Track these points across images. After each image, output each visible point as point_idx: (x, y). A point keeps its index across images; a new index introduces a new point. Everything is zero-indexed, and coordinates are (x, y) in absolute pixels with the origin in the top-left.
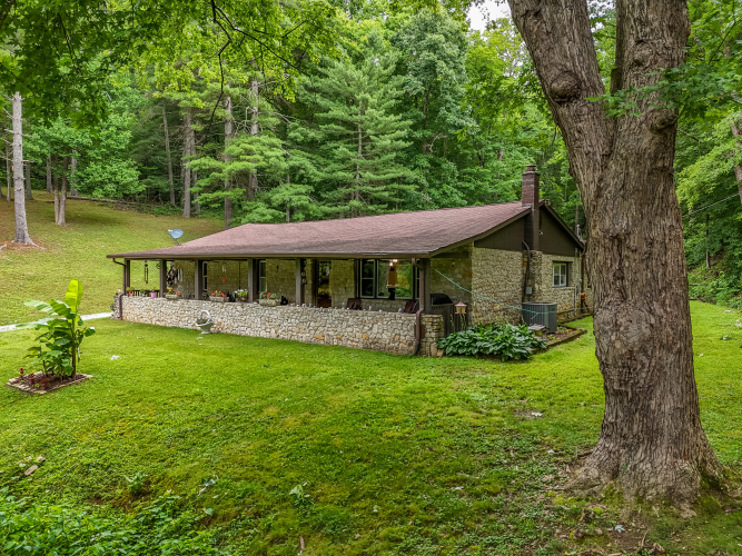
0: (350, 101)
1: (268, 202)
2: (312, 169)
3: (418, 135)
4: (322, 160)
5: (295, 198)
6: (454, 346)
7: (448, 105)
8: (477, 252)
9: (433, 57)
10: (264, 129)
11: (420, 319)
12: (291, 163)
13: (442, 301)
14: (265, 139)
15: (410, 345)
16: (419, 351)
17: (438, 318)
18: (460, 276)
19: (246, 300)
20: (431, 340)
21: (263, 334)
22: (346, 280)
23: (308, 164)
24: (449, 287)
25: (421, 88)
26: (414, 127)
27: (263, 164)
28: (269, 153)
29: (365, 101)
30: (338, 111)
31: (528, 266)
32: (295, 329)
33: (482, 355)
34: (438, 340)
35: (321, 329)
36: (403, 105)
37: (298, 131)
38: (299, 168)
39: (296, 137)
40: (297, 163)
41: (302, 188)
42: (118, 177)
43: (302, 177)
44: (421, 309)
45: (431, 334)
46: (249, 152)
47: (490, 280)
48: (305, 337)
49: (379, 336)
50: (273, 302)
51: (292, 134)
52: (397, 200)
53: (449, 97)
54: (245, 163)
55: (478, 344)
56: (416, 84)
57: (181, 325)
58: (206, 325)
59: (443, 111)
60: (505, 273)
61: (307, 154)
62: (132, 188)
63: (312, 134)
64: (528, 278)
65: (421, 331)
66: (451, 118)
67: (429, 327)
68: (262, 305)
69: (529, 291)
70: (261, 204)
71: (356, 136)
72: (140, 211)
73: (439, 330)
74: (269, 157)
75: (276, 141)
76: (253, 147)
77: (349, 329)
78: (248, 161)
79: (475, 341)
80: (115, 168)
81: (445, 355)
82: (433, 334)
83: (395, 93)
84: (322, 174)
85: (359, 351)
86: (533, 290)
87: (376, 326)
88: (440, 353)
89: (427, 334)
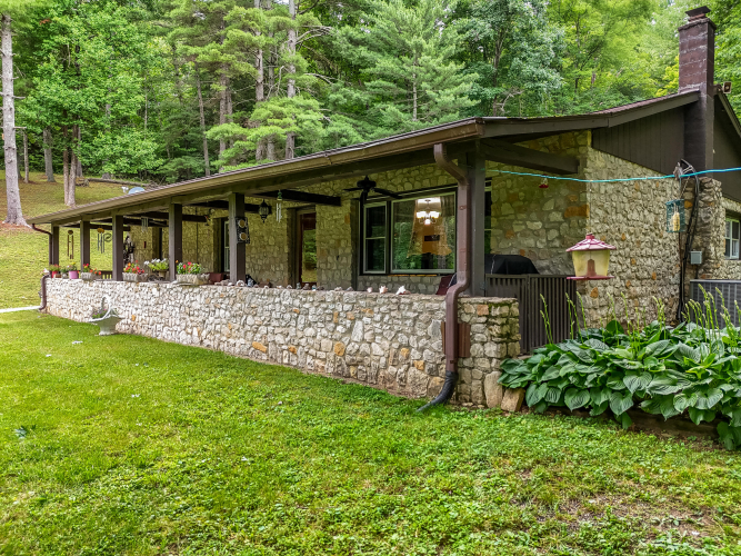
0: (403, 51)
3: (489, 92)
4: (368, 127)
6: (552, 384)
7: (524, 55)
8: (596, 160)
11: (456, 307)
12: (330, 129)
13: (513, 269)
14: (300, 100)
15: (433, 373)
16: (453, 394)
17: (505, 306)
18: (557, 216)
19: (166, 276)
20: (486, 365)
21: (184, 339)
22: (339, 241)
23: (351, 131)
24: (531, 242)
25: (489, 31)
26: (484, 83)
27: (295, 128)
28: (303, 116)
29: (419, 48)
30: (386, 63)
32: (226, 330)
33: (644, 417)
34: (506, 362)
35: (263, 330)
36: (469, 54)
37: (341, 92)
38: (340, 136)
39: (337, 100)
40: (338, 130)
42: (130, 150)
44: (461, 282)
45: (485, 348)
46: (279, 115)
48: (238, 345)
49: (365, 347)
50: (196, 279)
51: (333, 96)
53: (525, 44)
54: (271, 127)
55: (632, 383)
56: (483, 27)
58: (106, 321)
59: (516, 62)
60: (651, 218)
61: (351, 120)
62: (147, 163)
63: (356, 95)
65: (458, 339)
66: (528, 69)
67: (479, 331)
68: (182, 284)
69: (697, 257)
71: (411, 95)
73: (506, 338)
74: (302, 121)
75: (313, 102)
76: (285, 110)
77: (310, 331)
78: (277, 125)
79: (620, 372)
80: (126, 138)
81: (522, 405)
82: (491, 349)
86: (706, 257)
87: (359, 324)
88: (510, 402)
89: (476, 348)
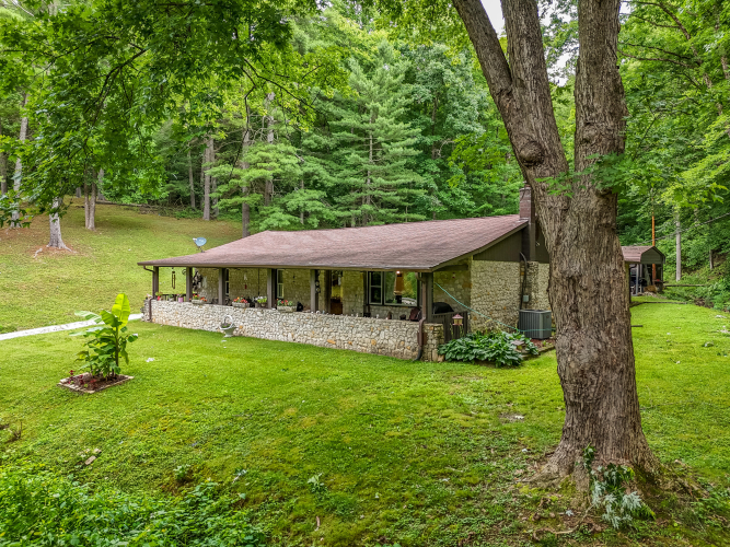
0: (362, 109)
1: (284, 206)
2: (325, 175)
3: (429, 140)
4: (334, 166)
5: (310, 203)
6: (453, 352)
7: (456, 112)
8: (476, 264)
9: (440, 65)
10: (279, 137)
11: (422, 327)
12: (306, 169)
13: (443, 310)
14: (282, 147)
15: (413, 350)
16: (421, 357)
17: (439, 326)
18: (460, 287)
19: (265, 306)
20: (433, 347)
21: (281, 338)
22: (356, 287)
23: (321, 170)
24: (450, 297)
25: (429, 96)
26: (424, 133)
27: (279, 170)
28: (284, 160)
29: (376, 110)
30: (350, 119)
31: (525, 276)
32: (310, 334)
33: (478, 361)
34: (439, 346)
35: (333, 334)
36: (412, 112)
37: (312, 138)
38: (313, 174)
39: (309, 144)
40: (311, 170)
41: (316, 194)
43: (316, 182)
44: (424, 318)
45: (432, 341)
46: (266, 160)
47: (489, 289)
48: (319, 341)
49: (385, 342)
50: (290, 309)
51: (306, 142)
52: (407, 204)
53: (456, 104)
54: (262, 170)
55: (475, 351)
56: (424, 92)
57: (206, 328)
58: (229, 329)
59: (450, 117)
60: (503, 283)
61: (319, 160)
63: (324, 141)
64: (525, 286)
65: (423, 338)
66: (459, 124)
67: (430, 335)
68: (280, 311)
69: (526, 298)
70: (277, 209)
71: (368, 141)
72: (163, 214)
73: (439, 338)
74: (284, 165)
75: (291, 148)
76: (270, 155)
77: (359, 335)
78: (265, 168)
79: (472, 348)
81: (444, 360)
82: (434, 341)
83: (404, 101)
84: (333, 179)
85: (368, 355)
86: (530, 298)
87: (383, 333)
88: (440, 359)
89: (429, 341)
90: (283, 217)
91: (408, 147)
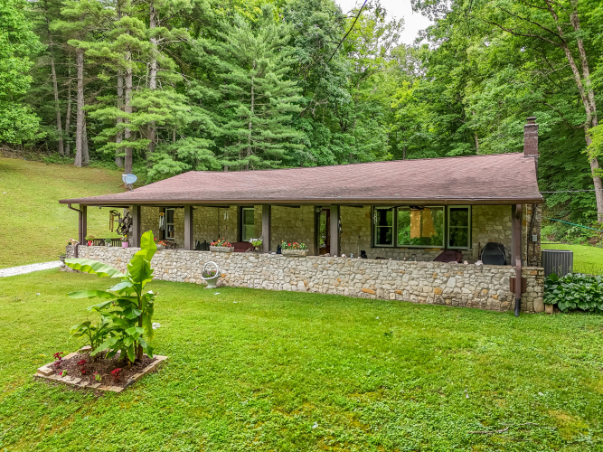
0: (245, 64)
1: (173, 153)
2: (212, 126)
4: (219, 118)
5: (200, 151)
7: (328, 76)
9: (321, 32)
10: (162, 83)
15: (503, 300)
16: (520, 308)
20: (535, 295)
21: (287, 287)
22: (360, 228)
23: (208, 119)
25: (309, 59)
27: (170, 117)
28: (174, 107)
32: (334, 282)
35: (372, 282)
37: (198, 90)
38: (200, 123)
39: (195, 95)
40: (199, 119)
41: (205, 142)
42: (18, 123)
43: (202, 131)
45: (535, 289)
46: (157, 105)
48: (347, 290)
49: (456, 290)
51: (192, 92)
52: (288, 157)
53: (327, 69)
54: (154, 115)
58: (213, 278)
59: (323, 80)
62: (32, 134)
63: (211, 92)
66: (331, 87)
69: (535, 238)
70: (166, 155)
72: (29, 159)
74: (175, 111)
75: (181, 96)
76: (160, 101)
77: (413, 283)
78: (156, 113)
80: (14, 113)
81: (556, 311)
82: (538, 289)
83: (290, 60)
84: (221, 130)
87: (453, 279)
88: (549, 310)
89: (529, 289)
90: (174, 163)
91: (295, 103)
